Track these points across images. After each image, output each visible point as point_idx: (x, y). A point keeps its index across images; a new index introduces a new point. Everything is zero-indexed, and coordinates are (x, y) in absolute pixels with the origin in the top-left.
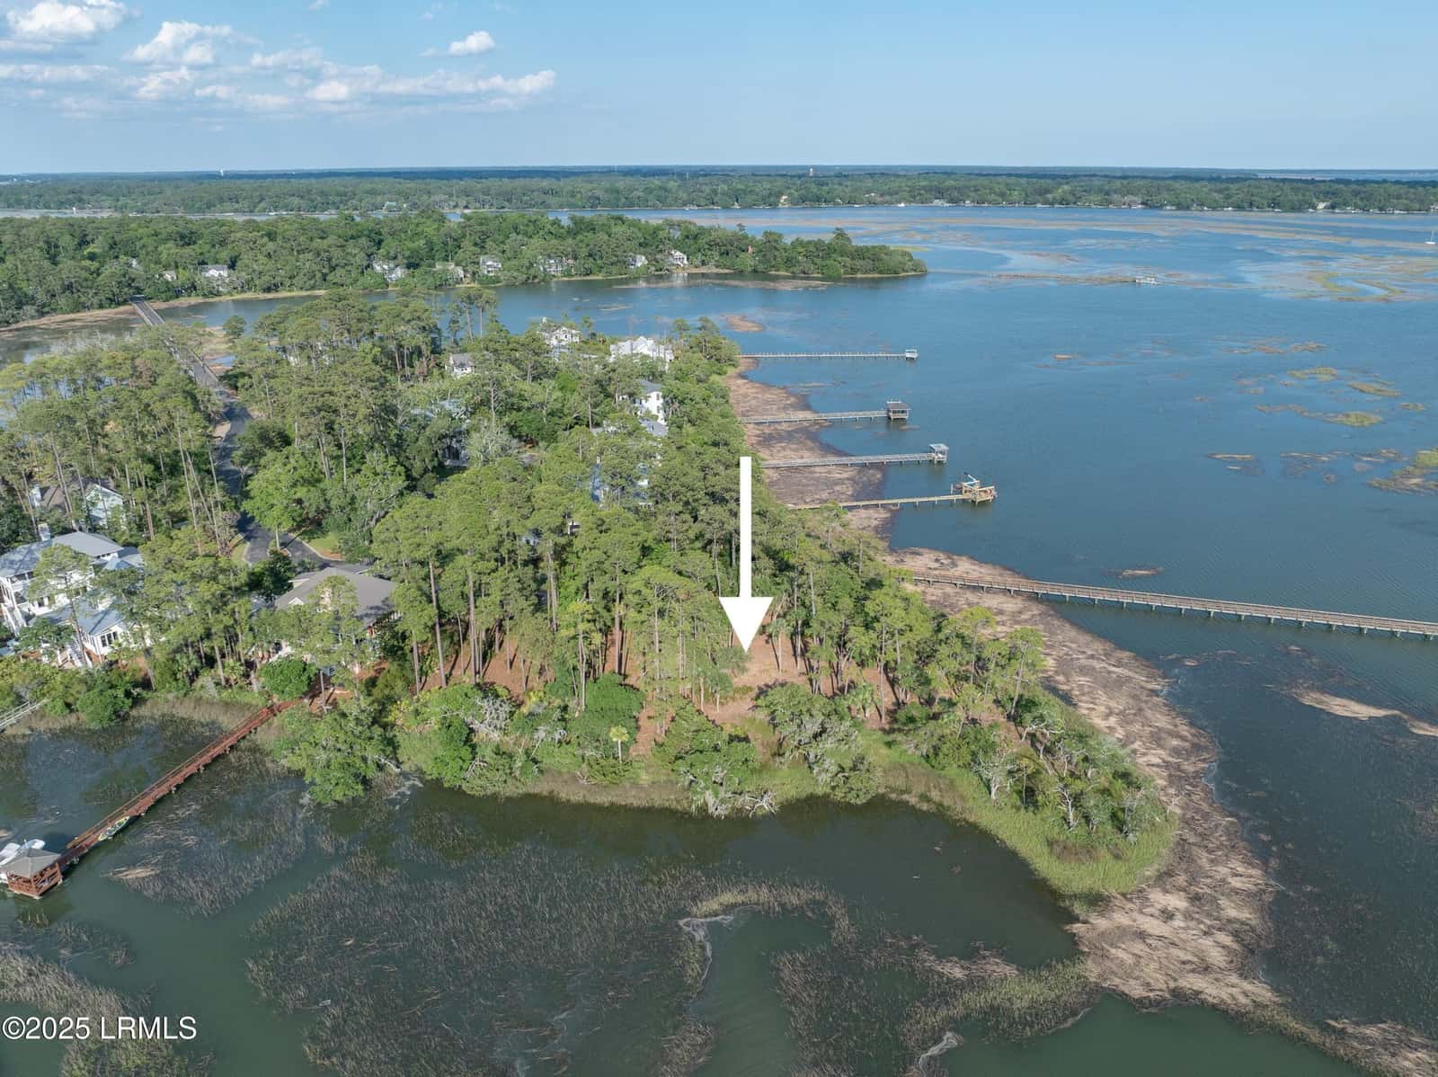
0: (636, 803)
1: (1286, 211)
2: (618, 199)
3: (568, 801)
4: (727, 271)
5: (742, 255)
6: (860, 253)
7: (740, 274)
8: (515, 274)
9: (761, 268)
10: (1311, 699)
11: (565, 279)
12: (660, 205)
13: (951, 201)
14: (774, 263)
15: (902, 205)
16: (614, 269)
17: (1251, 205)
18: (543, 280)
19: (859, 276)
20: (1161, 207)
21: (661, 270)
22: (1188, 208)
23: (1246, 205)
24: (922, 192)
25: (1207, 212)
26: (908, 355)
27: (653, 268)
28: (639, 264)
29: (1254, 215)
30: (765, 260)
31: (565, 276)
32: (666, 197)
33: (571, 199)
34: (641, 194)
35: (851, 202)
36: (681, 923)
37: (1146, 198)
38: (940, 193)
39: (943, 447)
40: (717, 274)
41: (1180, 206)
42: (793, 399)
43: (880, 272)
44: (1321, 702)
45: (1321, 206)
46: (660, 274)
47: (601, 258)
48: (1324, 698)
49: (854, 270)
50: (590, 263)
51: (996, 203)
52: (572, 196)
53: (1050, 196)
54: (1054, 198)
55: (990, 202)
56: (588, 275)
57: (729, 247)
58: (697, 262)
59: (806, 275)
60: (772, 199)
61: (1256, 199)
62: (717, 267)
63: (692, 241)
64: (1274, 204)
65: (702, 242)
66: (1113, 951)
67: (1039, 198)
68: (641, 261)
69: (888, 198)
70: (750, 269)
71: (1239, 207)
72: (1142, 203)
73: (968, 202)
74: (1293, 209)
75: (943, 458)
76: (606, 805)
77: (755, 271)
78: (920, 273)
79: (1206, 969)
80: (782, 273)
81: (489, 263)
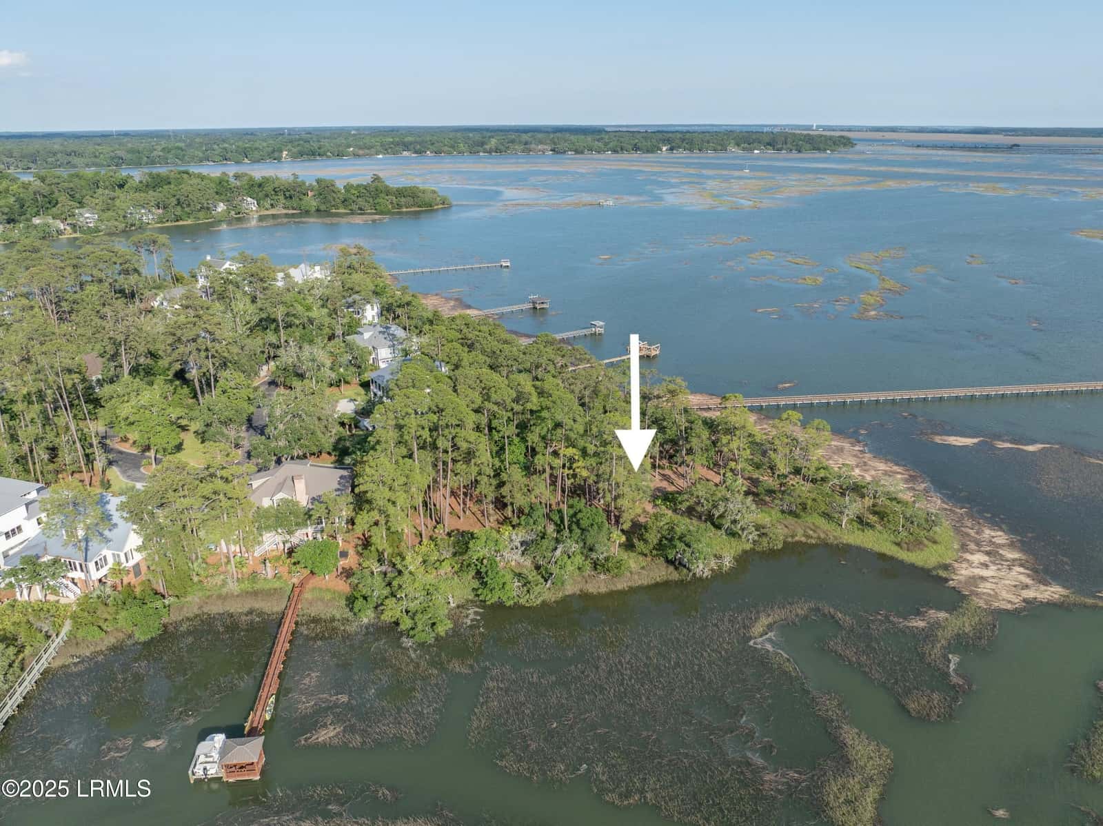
0: (645, 582)
1: (644, 153)
2: (140, 158)
3: (599, 593)
4: (295, 212)
5: (305, 198)
6: (400, 193)
7: (307, 213)
8: (116, 223)
9: (323, 207)
10: (938, 439)
11: (159, 225)
12: (180, 162)
13: (416, 152)
14: (333, 203)
15: (381, 156)
16: (201, 214)
17: (622, 149)
18: (140, 228)
19: (405, 210)
20: (565, 152)
21: (239, 213)
22: (582, 153)
23: (619, 149)
24: (392, 146)
25: (595, 156)
26: (504, 264)
27: (233, 212)
28: (219, 210)
29: (625, 155)
30: (325, 200)
31: (158, 223)
32: (184, 155)
33: (93, 159)
34: (161, 153)
35: (340, 155)
36: (751, 643)
37: (553, 146)
38: (407, 147)
39: (601, 323)
40: (286, 214)
41: (577, 152)
42: (452, 303)
43: (419, 206)
44: (945, 441)
45: (664, 149)
46: (239, 218)
47: (189, 205)
48: (946, 438)
49: (400, 206)
50: (178, 211)
51: (449, 153)
52: (96, 157)
53: (487, 147)
54: (490, 148)
55: (445, 153)
56: (177, 220)
57: (292, 192)
58: (268, 206)
59: (362, 211)
60: (276, 155)
61: (625, 145)
62: (285, 208)
63: (258, 189)
64: (636, 148)
65: (269, 189)
66: (979, 590)
67: (480, 148)
68: (221, 207)
69: (367, 151)
70: (314, 209)
71: (615, 151)
72: (551, 150)
73: (428, 152)
74: (648, 151)
75: (602, 330)
76: (627, 589)
77: (318, 210)
78: (446, 205)
79: (1027, 587)
80: (342, 211)
81: (87, 215)
